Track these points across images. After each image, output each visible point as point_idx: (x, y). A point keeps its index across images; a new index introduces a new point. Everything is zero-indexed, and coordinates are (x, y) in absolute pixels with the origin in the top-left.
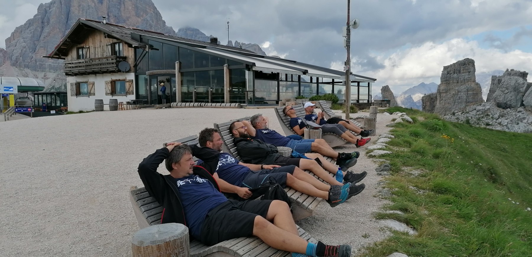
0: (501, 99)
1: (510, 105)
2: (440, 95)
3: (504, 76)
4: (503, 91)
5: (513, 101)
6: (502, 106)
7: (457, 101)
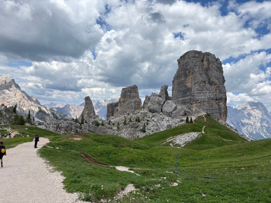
1: (156, 111)
2: (120, 103)
3: (151, 96)
4: (152, 104)
5: (157, 109)
6: (152, 111)
7: (130, 107)
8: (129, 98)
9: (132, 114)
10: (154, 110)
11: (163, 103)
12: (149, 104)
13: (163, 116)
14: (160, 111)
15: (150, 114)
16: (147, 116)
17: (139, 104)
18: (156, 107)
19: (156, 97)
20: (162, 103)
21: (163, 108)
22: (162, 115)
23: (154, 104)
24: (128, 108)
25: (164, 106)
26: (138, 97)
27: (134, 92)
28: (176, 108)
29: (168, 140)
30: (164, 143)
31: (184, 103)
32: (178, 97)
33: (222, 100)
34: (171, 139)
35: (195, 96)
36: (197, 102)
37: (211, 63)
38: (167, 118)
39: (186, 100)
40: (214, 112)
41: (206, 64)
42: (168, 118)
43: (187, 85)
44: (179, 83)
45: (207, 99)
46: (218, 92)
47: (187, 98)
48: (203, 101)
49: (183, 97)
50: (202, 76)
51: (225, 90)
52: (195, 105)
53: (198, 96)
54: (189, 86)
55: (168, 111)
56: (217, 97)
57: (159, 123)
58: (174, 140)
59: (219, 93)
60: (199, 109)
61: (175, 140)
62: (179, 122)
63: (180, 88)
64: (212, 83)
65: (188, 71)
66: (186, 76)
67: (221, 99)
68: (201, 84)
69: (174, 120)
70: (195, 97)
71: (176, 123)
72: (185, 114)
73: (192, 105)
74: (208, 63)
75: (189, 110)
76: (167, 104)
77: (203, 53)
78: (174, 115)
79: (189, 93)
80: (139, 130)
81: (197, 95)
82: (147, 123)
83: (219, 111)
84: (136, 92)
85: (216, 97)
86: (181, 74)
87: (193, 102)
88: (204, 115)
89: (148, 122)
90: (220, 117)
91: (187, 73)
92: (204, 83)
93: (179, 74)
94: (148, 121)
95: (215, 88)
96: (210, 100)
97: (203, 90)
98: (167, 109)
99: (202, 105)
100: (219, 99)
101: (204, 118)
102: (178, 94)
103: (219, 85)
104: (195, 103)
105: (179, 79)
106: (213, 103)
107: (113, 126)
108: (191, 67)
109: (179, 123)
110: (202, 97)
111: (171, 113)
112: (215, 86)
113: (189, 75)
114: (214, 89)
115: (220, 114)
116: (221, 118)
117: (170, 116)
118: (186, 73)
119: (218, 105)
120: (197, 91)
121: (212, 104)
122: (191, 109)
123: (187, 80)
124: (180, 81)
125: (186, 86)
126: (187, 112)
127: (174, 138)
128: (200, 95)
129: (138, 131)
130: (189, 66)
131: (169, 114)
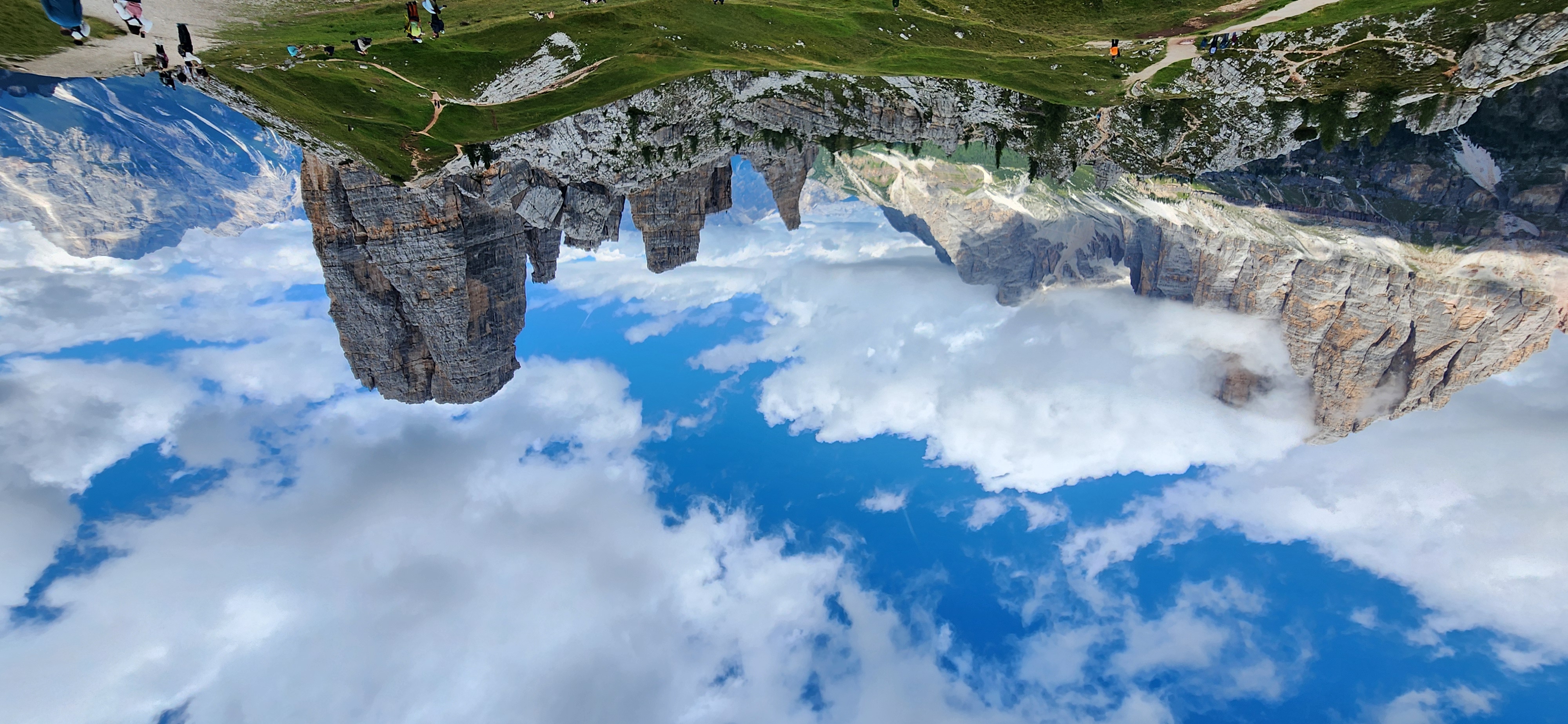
0: (598, 200)
1: (582, 190)
2: (700, 211)
3: (600, 240)
4: (597, 214)
5: (579, 196)
6: (596, 188)
7: (671, 199)
8: (675, 229)
9: (664, 176)
10: (591, 192)
11: (563, 219)
12: (606, 212)
13: (559, 173)
14: (568, 191)
15: (604, 176)
16: (617, 171)
17: (639, 211)
18: (584, 204)
19: (585, 239)
20: (565, 216)
21: (562, 199)
22: (561, 176)
23: (591, 214)
24: (674, 195)
25: (558, 208)
26: (644, 233)
27: (659, 249)
28: (516, 202)
29: (582, 74)
30: (597, 64)
31: (486, 222)
32: (510, 241)
33: (336, 241)
34: (571, 80)
35: (454, 248)
36: (443, 227)
37: (398, 370)
38: (544, 164)
39: (479, 233)
40: (369, 191)
41: (414, 363)
42: (541, 166)
43: (485, 286)
44: (511, 291)
45: (404, 239)
46: (356, 270)
47: (480, 240)
48: (421, 231)
49: (493, 243)
50: (434, 320)
51: (332, 276)
52: (450, 216)
53: (443, 248)
54: (477, 282)
55: (545, 189)
56: (364, 248)
57: (576, 143)
58: (564, 75)
59: (353, 266)
60: (432, 201)
61: (562, 72)
62: (505, 150)
63: (506, 273)
64: (389, 300)
65: (485, 331)
66: (491, 315)
67: (341, 243)
68: (437, 290)
69: (520, 156)
70: (451, 245)
71: (515, 146)
72: (480, 182)
73: (459, 215)
74: (407, 368)
75: (469, 195)
76: (547, 214)
77: (431, 399)
78: (521, 177)
79: (474, 259)
80: (649, 117)
81: (448, 250)
82: (618, 146)
83: (346, 198)
84: (653, 249)
85: (369, 248)
86: (509, 321)
87: (459, 227)
88: (416, 177)
89: (612, 148)
90: (337, 173)
91: (488, 325)
92: (424, 297)
93: (514, 320)
94: (614, 153)
95: (373, 282)
96: (390, 237)
97: (425, 270)
98: (548, 196)
99: (421, 218)
100: (351, 243)
101: (417, 168)
102: (511, 250)
103: (358, 293)
104: (450, 221)
105: (513, 303)
106: (374, 227)
107: (727, 133)
108: (477, 347)
109: (505, 144)
110: (427, 244)
111: (530, 181)
112: (372, 289)
113: (482, 319)
114: (374, 277)
115: (337, 186)
116: (331, 171)
117: (533, 170)
118: (491, 325)
119: (354, 220)
120: (447, 267)
121: (381, 223)
122: (459, 202)
123: (487, 304)
124: (509, 296)
125: (485, 280)
126: (476, 190)
127: (560, 84)
128: (434, 251)
129: (654, 114)
130: (486, 348)
131: (537, 178)
